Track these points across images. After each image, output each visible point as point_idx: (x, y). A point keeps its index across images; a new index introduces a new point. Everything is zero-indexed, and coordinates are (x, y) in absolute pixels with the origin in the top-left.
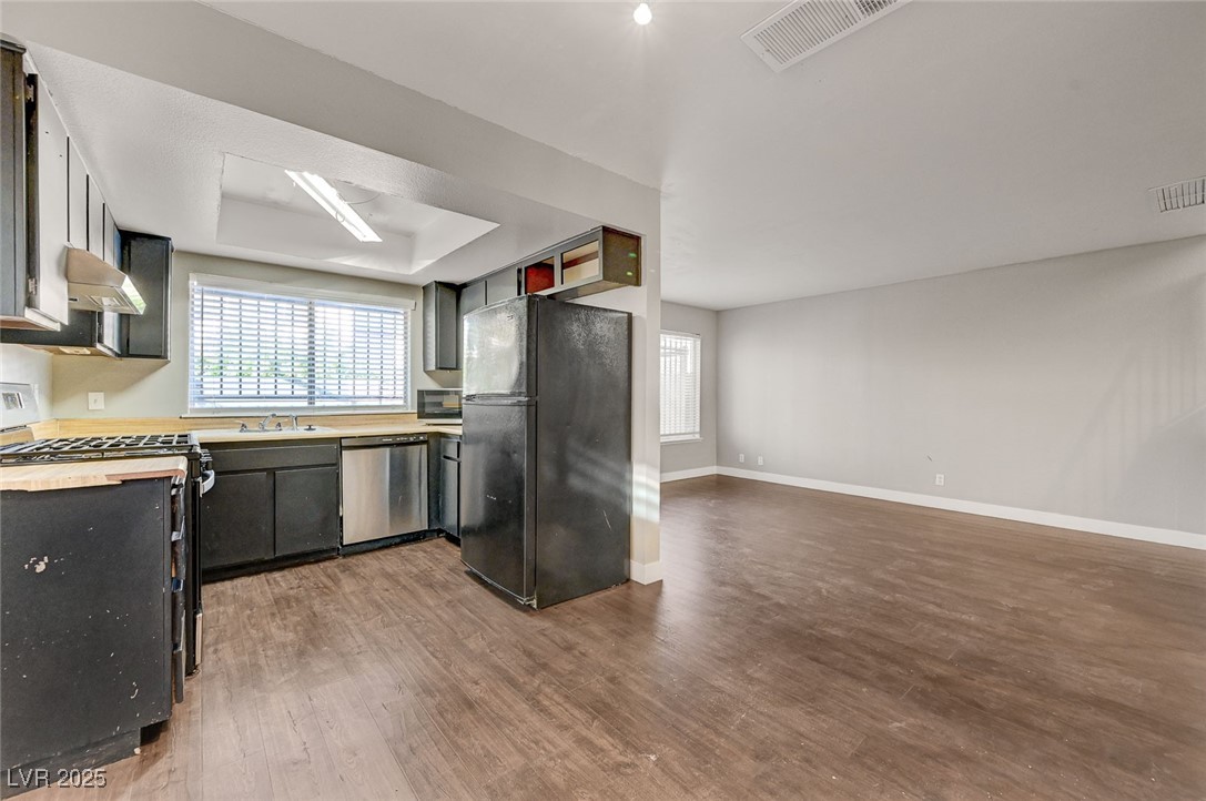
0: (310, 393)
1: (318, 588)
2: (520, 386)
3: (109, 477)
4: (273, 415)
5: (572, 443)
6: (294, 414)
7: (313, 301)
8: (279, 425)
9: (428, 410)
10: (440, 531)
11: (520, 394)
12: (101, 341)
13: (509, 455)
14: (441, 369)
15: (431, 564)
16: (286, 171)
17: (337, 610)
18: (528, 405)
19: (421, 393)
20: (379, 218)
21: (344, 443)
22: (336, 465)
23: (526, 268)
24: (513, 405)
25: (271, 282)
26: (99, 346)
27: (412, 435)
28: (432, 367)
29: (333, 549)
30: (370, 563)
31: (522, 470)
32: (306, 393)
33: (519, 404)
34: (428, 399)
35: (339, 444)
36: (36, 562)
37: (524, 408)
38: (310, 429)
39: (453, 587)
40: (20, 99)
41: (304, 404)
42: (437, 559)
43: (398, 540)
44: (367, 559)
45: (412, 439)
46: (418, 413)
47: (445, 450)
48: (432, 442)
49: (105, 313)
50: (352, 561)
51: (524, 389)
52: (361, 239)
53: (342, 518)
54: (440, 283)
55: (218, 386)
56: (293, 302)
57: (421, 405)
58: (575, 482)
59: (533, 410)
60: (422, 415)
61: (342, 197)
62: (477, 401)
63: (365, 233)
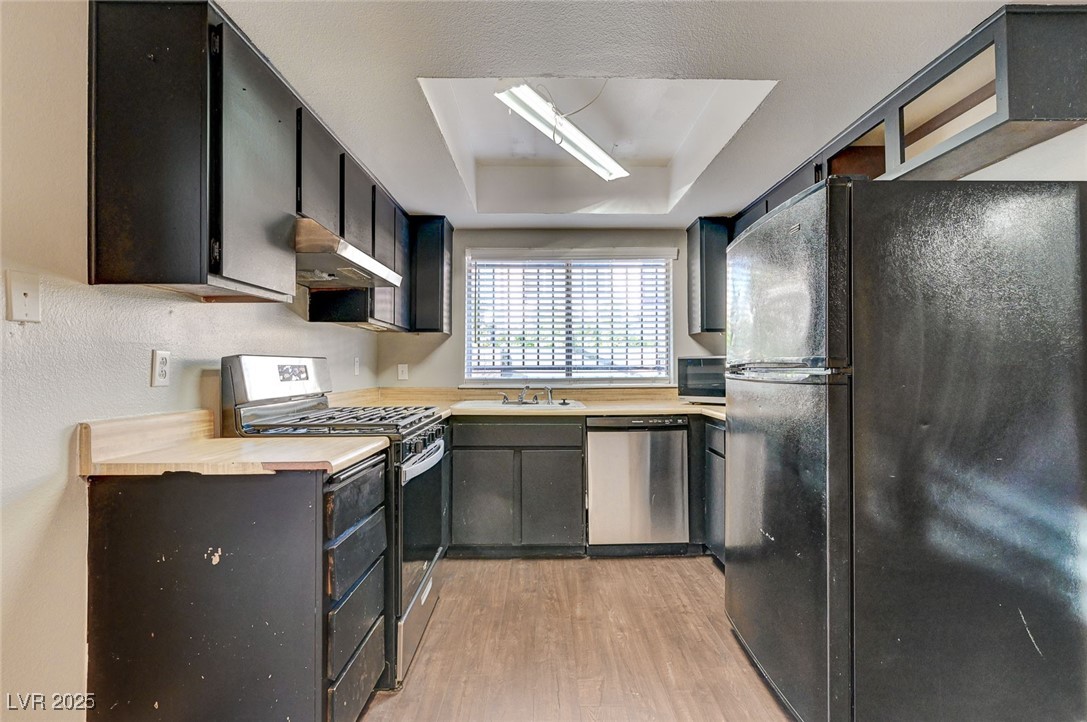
0: (568, 363)
1: (551, 599)
2: (816, 347)
3: (265, 465)
4: (527, 388)
5: (935, 459)
6: (550, 386)
7: (569, 262)
8: (536, 398)
9: (692, 383)
10: (705, 548)
11: (815, 362)
12: (372, 316)
13: (796, 471)
14: (708, 330)
15: (686, 601)
16: (496, 95)
17: (557, 643)
18: (832, 383)
19: (683, 363)
20: (626, 148)
21: (590, 422)
22: (582, 447)
23: (830, 161)
24: (804, 383)
25: (530, 247)
26: (370, 320)
27: (668, 416)
28: (697, 329)
29: (580, 547)
30: (613, 577)
31: (820, 502)
32: (563, 363)
33: (814, 381)
34: (691, 370)
35: (585, 425)
36: (212, 553)
37: (824, 389)
38: (564, 404)
39: (708, 654)
40: (206, 53)
41: (562, 375)
42: (696, 594)
43: (652, 550)
44: (612, 566)
45: (667, 422)
46: (679, 387)
47: (710, 442)
48: (694, 426)
49: (376, 289)
50: (598, 565)
51: (823, 353)
52: (607, 177)
53: (587, 511)
54: (706, 218)
55: (491, 357)
56: (553, 266)
57: (683, 377)
58: (943, 539)
59: (841, 392)
60: (684, 391)
61: (558, 111)
62: (747, 374)
63: (610, 169)
